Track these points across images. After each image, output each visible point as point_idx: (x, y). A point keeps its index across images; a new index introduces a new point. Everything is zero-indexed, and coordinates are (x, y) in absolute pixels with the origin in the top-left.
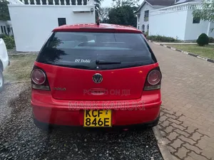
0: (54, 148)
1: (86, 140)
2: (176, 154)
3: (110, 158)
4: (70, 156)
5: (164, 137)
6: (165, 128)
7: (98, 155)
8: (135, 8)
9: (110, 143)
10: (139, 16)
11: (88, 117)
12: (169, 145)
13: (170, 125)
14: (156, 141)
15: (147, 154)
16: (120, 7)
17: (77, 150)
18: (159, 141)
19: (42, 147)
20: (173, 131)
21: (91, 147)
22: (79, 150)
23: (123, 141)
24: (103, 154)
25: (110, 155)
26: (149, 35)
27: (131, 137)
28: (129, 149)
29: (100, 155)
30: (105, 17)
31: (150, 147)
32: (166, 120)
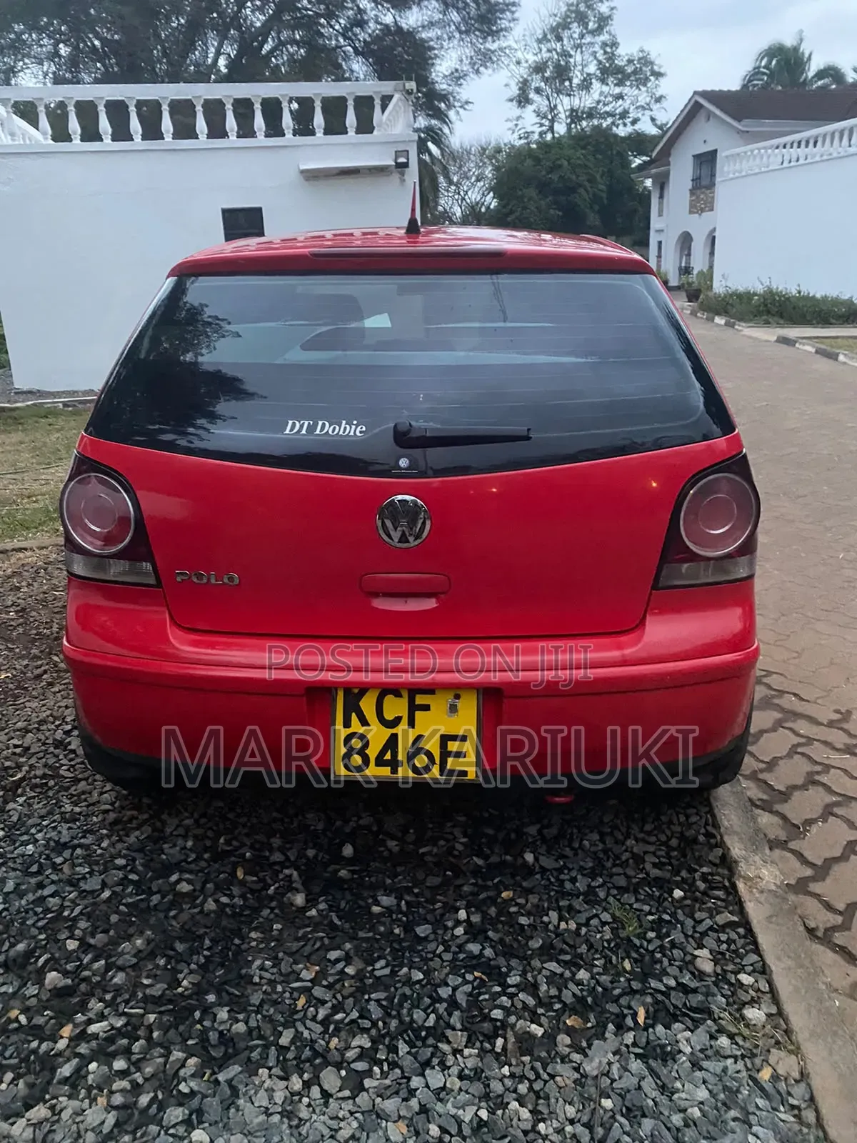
0: (185, 887)
1: (348, 850)
2: (839, 938)
3: (474, 948)
4: (266, 929)
5: (774, 844)
6: (785, 796)
7: (408, 928)
8: (639, 143)
9: (477, 872)
10: (662, 183)
11: (356, 726)
12: (801, 887)
13: (811, 781)
14: (727, 863)
15: (676, 935)
16: (558, 142)
17: (299, 899)
18: (742, 867)
19: (124, 882)
20: (828, 812)
21: (374, 887)
22: (311, 901)
23: (547, 862)
24: (438, 923)
25: (475, 933)
26: (719, 287)
27: (591, 841)
28: (578, 903)
29: (423, 930)
30: (474, 196)
31: (695, 899)
32: (793, 751)
